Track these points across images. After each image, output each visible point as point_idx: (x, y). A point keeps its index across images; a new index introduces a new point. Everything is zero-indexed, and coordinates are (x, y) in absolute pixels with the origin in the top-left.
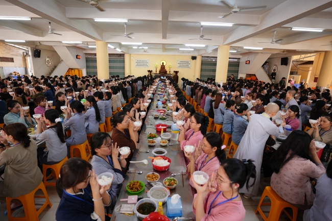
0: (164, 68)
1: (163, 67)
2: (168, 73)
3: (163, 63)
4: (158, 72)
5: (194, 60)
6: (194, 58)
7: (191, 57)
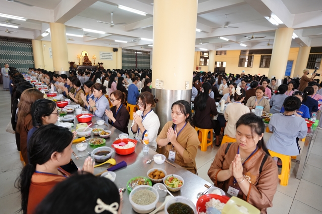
0: (88, 59)
1: (86, 58)
2: (93, 64)
3: (86, 54)
4: (81, 64)
5: (115, 52)
6: (115, 50)
7: (112, 49)
